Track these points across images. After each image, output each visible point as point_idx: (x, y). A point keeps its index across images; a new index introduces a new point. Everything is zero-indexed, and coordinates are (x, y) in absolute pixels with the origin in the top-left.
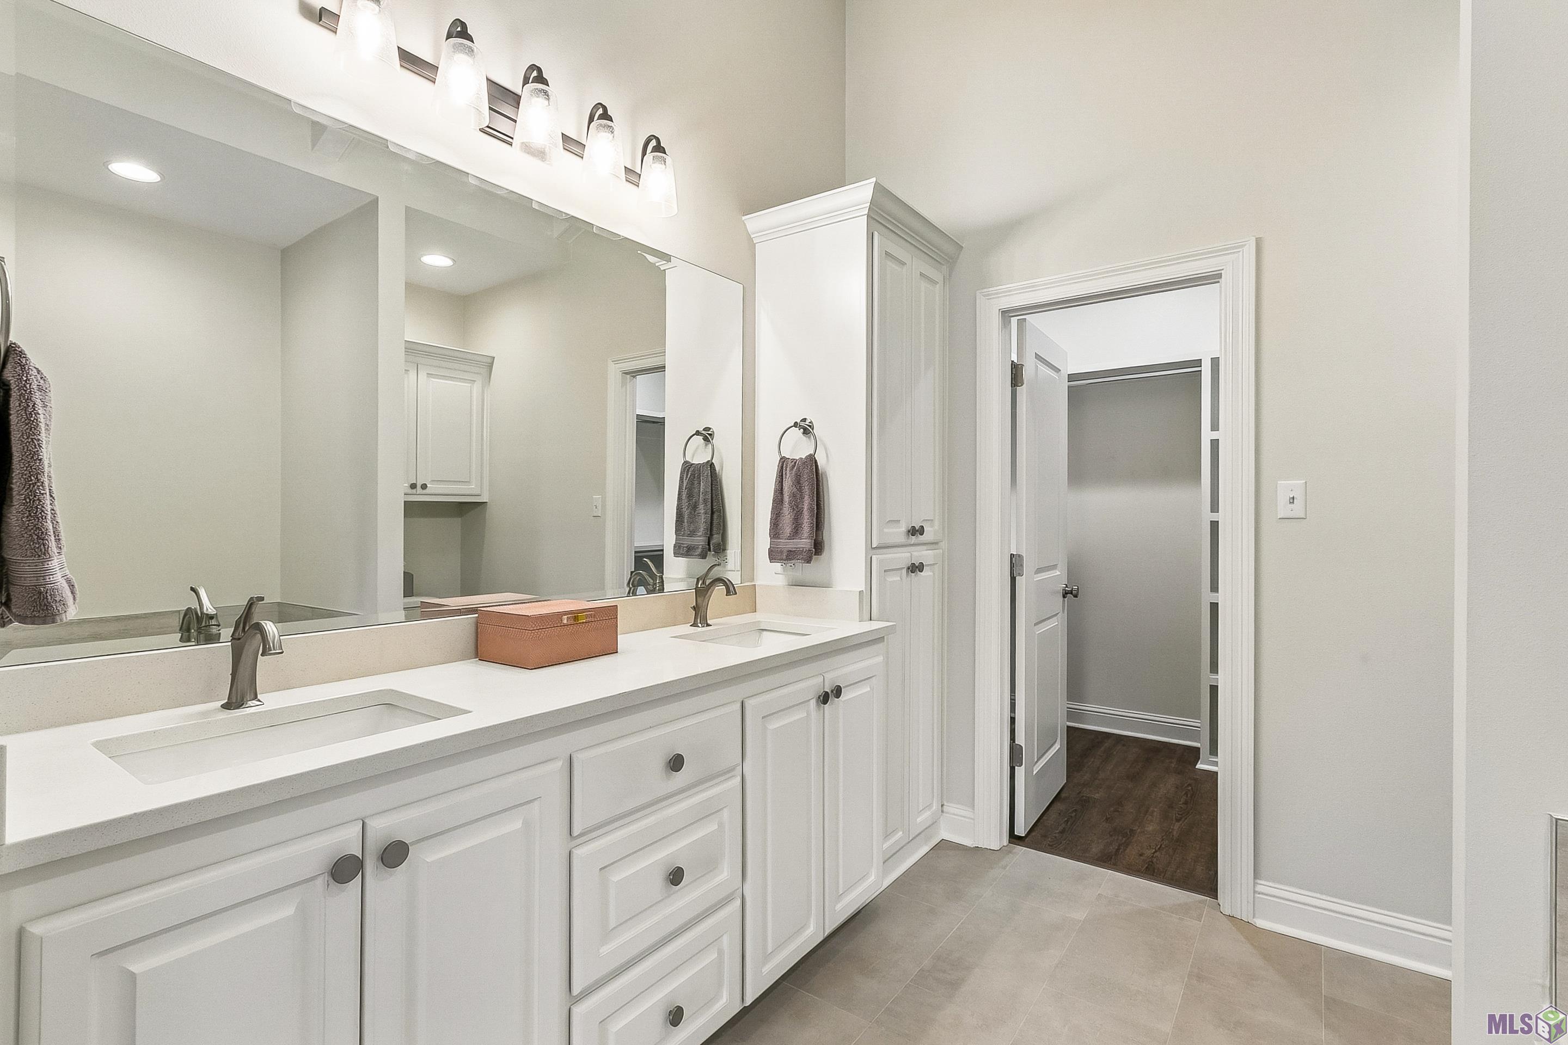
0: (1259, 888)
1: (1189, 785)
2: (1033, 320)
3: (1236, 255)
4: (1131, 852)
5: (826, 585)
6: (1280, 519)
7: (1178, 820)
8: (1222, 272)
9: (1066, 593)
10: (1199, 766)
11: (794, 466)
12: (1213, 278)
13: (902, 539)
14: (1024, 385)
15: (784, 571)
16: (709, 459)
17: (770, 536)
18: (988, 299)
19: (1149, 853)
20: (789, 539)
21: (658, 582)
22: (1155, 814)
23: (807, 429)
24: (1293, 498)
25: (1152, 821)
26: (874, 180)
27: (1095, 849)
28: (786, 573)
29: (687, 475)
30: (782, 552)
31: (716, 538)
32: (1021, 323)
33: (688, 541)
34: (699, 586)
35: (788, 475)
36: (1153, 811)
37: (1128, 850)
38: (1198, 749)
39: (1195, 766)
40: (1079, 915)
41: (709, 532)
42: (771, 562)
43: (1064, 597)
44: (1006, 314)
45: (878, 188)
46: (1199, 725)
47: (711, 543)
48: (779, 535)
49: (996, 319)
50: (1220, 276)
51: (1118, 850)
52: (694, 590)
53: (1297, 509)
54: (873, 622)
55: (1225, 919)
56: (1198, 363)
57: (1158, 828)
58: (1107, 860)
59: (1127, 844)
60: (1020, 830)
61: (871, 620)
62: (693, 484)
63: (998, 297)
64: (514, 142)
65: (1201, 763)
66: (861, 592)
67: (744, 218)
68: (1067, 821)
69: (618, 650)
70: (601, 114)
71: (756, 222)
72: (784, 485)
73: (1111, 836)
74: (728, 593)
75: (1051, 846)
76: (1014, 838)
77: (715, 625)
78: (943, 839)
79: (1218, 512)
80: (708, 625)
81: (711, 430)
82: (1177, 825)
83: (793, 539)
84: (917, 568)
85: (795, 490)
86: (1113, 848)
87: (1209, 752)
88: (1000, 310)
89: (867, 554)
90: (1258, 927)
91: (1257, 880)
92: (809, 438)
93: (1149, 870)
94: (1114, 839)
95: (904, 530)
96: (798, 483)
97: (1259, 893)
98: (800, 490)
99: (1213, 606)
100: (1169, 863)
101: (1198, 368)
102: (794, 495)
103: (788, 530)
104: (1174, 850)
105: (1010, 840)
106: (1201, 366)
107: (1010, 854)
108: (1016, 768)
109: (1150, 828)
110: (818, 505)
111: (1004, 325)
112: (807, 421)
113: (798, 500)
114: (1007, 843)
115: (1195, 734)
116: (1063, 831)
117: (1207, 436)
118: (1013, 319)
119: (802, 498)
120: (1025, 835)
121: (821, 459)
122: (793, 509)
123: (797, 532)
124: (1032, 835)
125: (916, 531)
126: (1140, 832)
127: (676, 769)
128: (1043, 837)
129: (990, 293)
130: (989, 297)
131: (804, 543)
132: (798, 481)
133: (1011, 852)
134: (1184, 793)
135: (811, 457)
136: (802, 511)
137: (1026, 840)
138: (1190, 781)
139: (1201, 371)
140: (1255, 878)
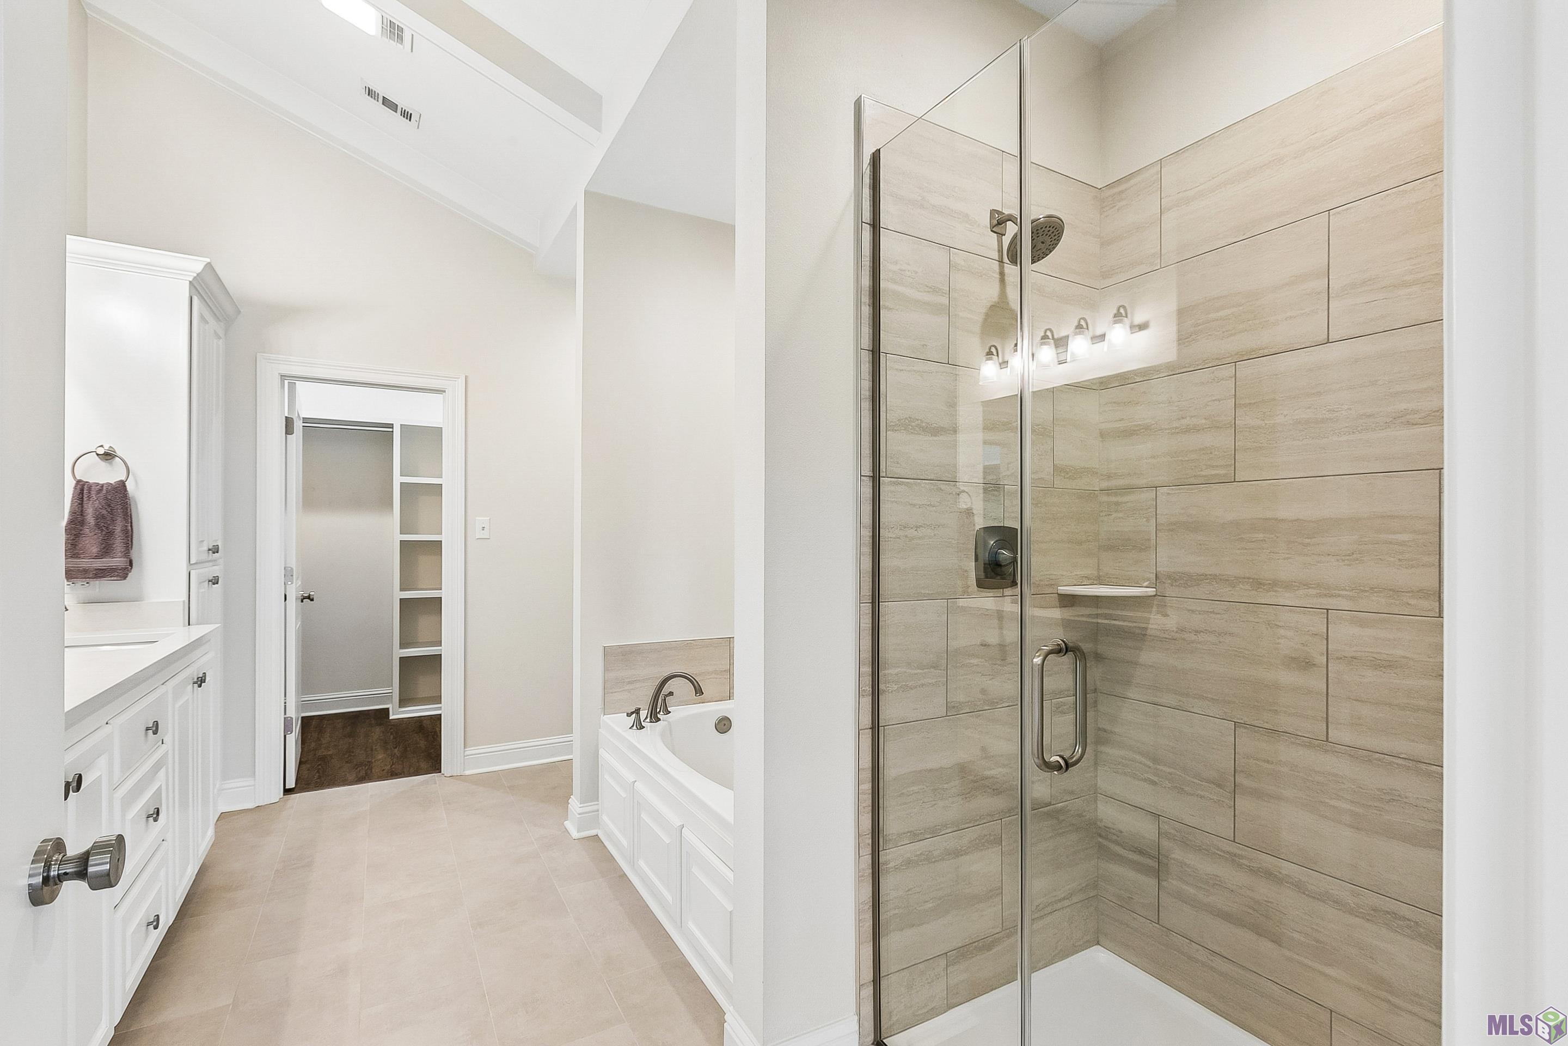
0: (467, 753)
1: (391, 729)
2: (299, 384)
3: (453, 382)
4: (376, 770)
5: (137, 599)
6: (478, 539)
7: (395, 748)
8: (446, 389)
9: (304, 599)
10: (390, 718)
11: (100, 490)
12: (440, 392)
13: (204, 556)
14: (294, 434)
15: (76, 589)
18: (268, 362)
19: (387, 767)
20: (96, 558)
22: (378, 749)
23: (109, 456)
24: (484, 527)
25: (378, 754)
26: (208, 260)
27: (352, 776)
28: (80, 591)
32: (292, 387)
35: (93, 497)
36: (376, 749)
37: (373, 771)
38: (387, 708)
39: (389, 717)
42: (68, 581)
43: (302, 601)
44: (283, 377)
45: (209, 266)
46: (390, 691)
49: (277, 380)
50: (445, 391)
51: (367, 772)
53: (485, 534)
54: (193, 626)
55: (448, 779)
56: (391, 426)
57: (385, 755)
58: (363, 779)
59: (370, 767)
60: (291, 784)
61: (191, 624)
63: (279, 363)
65: (393, 715)
66: (184, 602)
68: (318, 772)
73: (357, 768)
75: (318, 787)
76: (287, 791)
78: (222, 813)
79: (441, 534)
82: (396, 750)
83: (102, 558)
84: (215, 581)
85: (104, 512)
86: (362, 773)
87: (398, 706)
88: (279, 373)
89: (187, 570)
90: (467, 774)
91: (466, 750)
92: (111, 464)
93: (393, 774)
94: (360, 770)
95: (206, 548)
96: (109, 506)
97: (466, 756)
98: (111, 513)
99: (402, 601)
100: (403, 767)
101: (391, 430)
102: (103, 517)
103: (94, 550)
104: (402, 761)
105: (285, 793)
106: (393, 428)
107: (289, 801)
108: (287, 736)
109: (380, 757)
110: (131, 526)
111: (281, 384)
112: (107, 447)
113: (109, 523)
114: (284, 795)
115: (388, 698)
116: (319, 777)
117: (398, 479)
118: (286, 382)
119: (113, 520)
120: (294, 786)
121: (130, 486)
122: (102, 530)
123: (106, 550)
124: (299, 785)
125: (215, 550)
126: (375, 761)
127: (155, 733)
128: (308, 784)
129: (269, 359)
130: (270, 361)
131: (117, 561)
132: (109, 504)
133: (289, 799)
134: (390, 733)
135: (122, 485)
136: (114, 532)
137: (295, 790)
138: (390, 727)
139: (393, 432)
140: (464, 748)
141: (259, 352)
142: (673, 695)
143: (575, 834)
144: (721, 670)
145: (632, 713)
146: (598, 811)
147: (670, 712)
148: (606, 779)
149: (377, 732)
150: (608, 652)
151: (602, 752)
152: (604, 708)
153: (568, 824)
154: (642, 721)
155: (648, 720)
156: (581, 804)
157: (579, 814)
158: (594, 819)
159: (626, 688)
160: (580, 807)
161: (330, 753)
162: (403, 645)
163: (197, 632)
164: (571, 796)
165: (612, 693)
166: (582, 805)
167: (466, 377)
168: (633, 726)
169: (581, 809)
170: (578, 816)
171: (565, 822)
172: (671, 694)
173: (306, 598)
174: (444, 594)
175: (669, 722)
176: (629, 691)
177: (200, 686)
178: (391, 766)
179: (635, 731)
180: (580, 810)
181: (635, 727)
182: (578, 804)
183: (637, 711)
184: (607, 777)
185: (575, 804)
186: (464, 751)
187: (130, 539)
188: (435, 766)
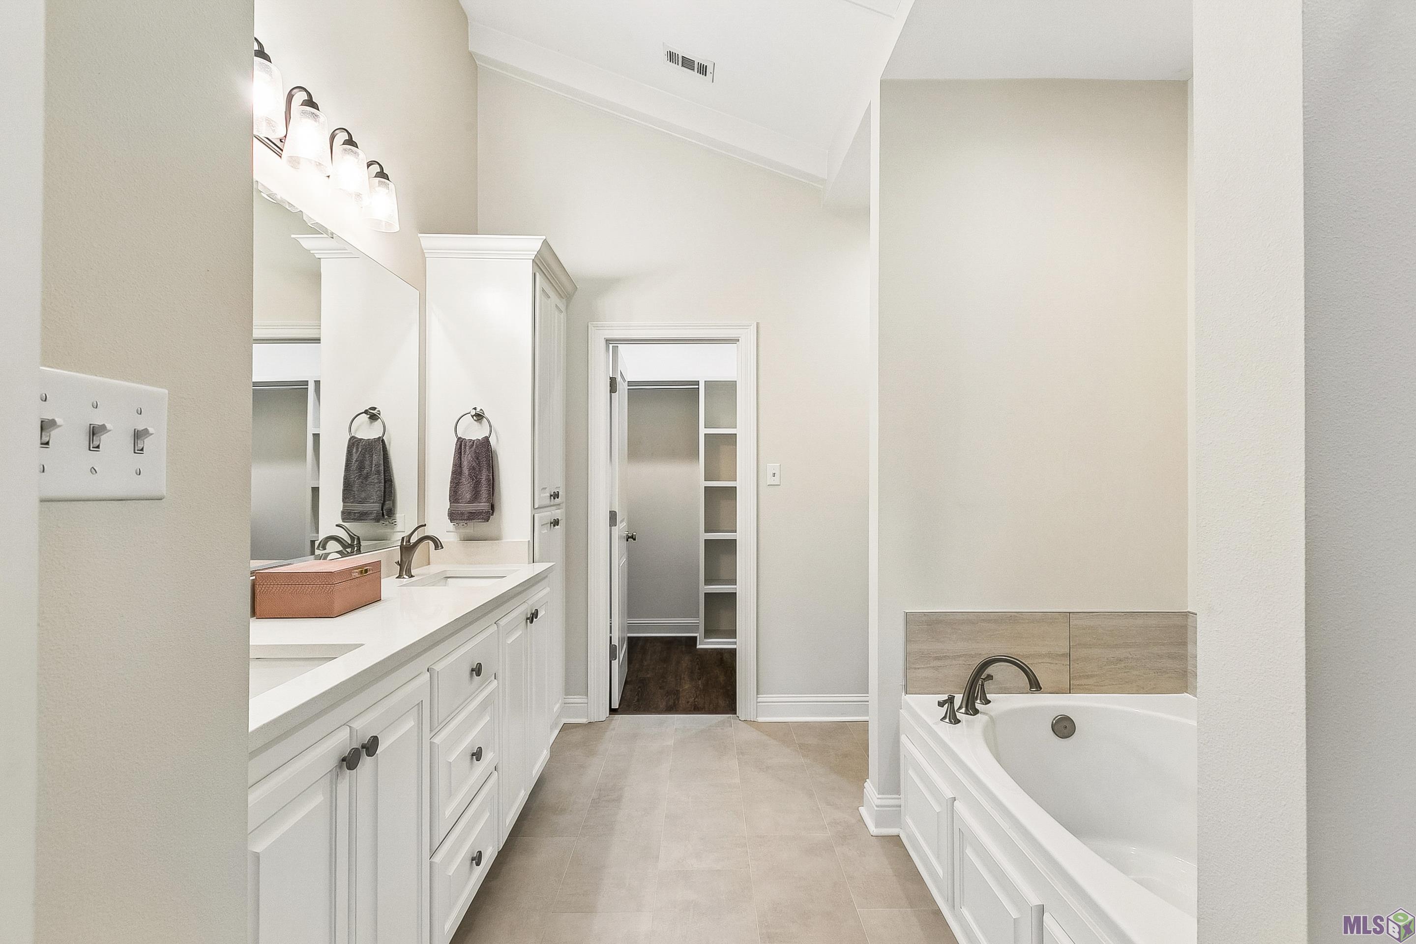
0: (759, 700)
1: (697, 658)
2: (622, 348)
3: (747, 330)
4: (682, 702)
5: (496, 538)
6: (769, 485)
7: (699, 679)
8: (740, 338)
9: (629, 538)
10: (699, 647)
11: (472, 445)
12: (735, 341)
13: (547, 502)
14: (617, 393)
15: (456, 529)
16: (381, 436)
17: (450, 501)
18: (597, 329)
19: (692, 700)
20: (469, 503)
21: (355, 543)
22: (685, 678)
23: (479, 417)
24: (775, 474)
25: (685, 683)
26: (544, 237)
27: (662, 705)
28: (458, 531)
29: (357, 449)
30: (462, 514)
31: (388, 504)
32: (615, 349)
33: (359, 508)
34: (404, 544)
35: (468, 452)
36: (684, 678)
37: (680, 702)
38: (696, 637)
39: (696, 646)
40: (671, 742)
41: (383, 500)
42: (451, 522)
43: (627, 540)
44: (608, 341)
45: (546, 244)
46: (698, 621)
47: (385, 508)
48: (458, 500)
49: (603, 343)
50: (738, 340)
51: (674, 703)
52: (399, 547)
53: (775, 481)
54: (536, 563)
55: (743, 722)
56: (697, 383)
57: (690, 686)
58: (672, 709)
59: (678, 699)
60: (615, 705)
61: (533, 562)
62: (364, 456)
63: (606, 330)
64: (284, 154)
65: (700, 644)
66: (529, 542)
67: (420, 235)
68: (638, 694)
69: (382, 598)
70: (347, 140)
71: (429, 241)
72: (463, 460)
73: (667, 696)
74: (436, 548)
75: (636, 710)
76: (613, 711)
77: (418, 575)
78: (564, 724)
79: (736, 481)
80: (412, 576)
81: (377, 410)
82: (700, 682)
83: (473, 503)
84: (556, 523)
85: (474, 464)
86: (671, 703)
87: (703, 637)
88: (605, 338)
89: (531, 514)
90: (759, 721)
91: (758, 696)
92: (480, 423)
93: (696, 709)
94: (670, 698)
95: (548, 495)
96: (478, 459)
97: (759, 702)
98: (479, 464)
99: (707, 542)
100: (705, 703)
101: (697, 387)
102: (474, 468)
103: (468, 496)
104: (704, 695)
105: (611, 713)
106: (699, 385)
107: (613, 721)
108: (612, 661)
109: (686, 687)
110: (493, 476)
111: (606, 349)
112: (478, 410)
113: (477, 473)
114: (610, 714)
115: (695, 628)
116: (638, 700)
117: (703, 431)
118: (611, 346)
119: (480, 471)
120: (617, 707)
121: (492, 440)
122: (473, 480)
123: (475, 497)
124: (621, 707)
125: (556, 495)
126: (682, 691)
127: (478, 674)
128: (629, 706)
129: (598, 327)
130: (598, 328)
131: (483, 506)
132: (477, 457)
133: (613, 720)
134: (696, 663)
135: (487, 439)
136: (481, 481)
137: (619, 710)
138: (697, 656)
139: (699, 388)
140: (757, 695)
141: (590, 321)
142: (992, 679)
143: (873, 829)
144: (1058, 653)
145: (945, 702)
146: (900, 806)
147: (990, 702)
148: (909, 775)
149: (686, 661)
150: (909, 618)
151: (903, 738)
152: (906, 686)
153: (862, 810)
154: (956, 709)
155: (963, 710)
156: (879, 794)
157: (877, 806)
158: (894, 814)
159: (932, 665)
160: (878, 798)
161: (648, 676)
162: (708, 581)
163: (540, 567)
164: (867, 780)
165: (915, 668)
166: (880, 796)
167: (758, 324)
168: (945, 717)
169: (879, 800)
170: (876, 808)
171: (860, 808)
172: (990, 677)
173: (630, 538)
174: (739, 536)
175: (991, 717)
176: (936, 668)
177: (532, 622)
178: (695, 699)
179: (946, 725)
180: (879, 802)
181: (947, 720)
182: (877, 795)
183: (951, 700)
184: (911, 772)
185: (870, 787)
186: (757, 697)
187: (491, 487)
188: (731, 708)
